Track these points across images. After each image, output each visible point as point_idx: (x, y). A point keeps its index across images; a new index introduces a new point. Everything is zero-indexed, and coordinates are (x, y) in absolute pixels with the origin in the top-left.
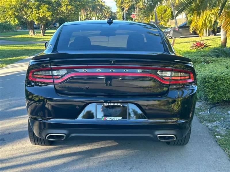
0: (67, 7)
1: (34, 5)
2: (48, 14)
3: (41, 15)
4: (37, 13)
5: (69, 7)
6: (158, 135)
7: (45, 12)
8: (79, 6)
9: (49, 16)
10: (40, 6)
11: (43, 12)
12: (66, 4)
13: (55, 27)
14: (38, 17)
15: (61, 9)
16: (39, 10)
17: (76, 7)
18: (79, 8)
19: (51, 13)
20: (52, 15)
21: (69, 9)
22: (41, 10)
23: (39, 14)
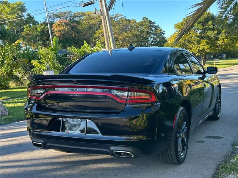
0: (223, 40)
1: (195, 40)
2: (207, 47)
3: (201, 48)
4: (198, 47)
5: (226, 40)
6: (113, 151)
7: (205, 46)
8: (235, 38)
9: (208, 49)
10: (201, 41)
11: (203, 46)
12: (223, 38)
13: (222, 58)
14: (198, 50)
15: (219, 42)
16: (199, 45)
17: (232, 40)
18: (235, 40)
19: (210, 46)
20: (210, 47)
21: (225, 42)
22: (201, 44)
23: (199, 48)
